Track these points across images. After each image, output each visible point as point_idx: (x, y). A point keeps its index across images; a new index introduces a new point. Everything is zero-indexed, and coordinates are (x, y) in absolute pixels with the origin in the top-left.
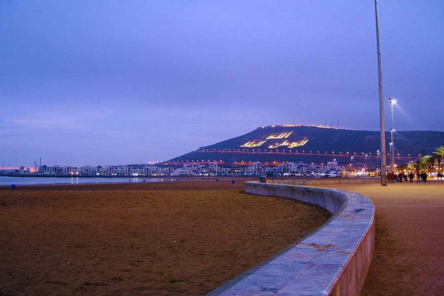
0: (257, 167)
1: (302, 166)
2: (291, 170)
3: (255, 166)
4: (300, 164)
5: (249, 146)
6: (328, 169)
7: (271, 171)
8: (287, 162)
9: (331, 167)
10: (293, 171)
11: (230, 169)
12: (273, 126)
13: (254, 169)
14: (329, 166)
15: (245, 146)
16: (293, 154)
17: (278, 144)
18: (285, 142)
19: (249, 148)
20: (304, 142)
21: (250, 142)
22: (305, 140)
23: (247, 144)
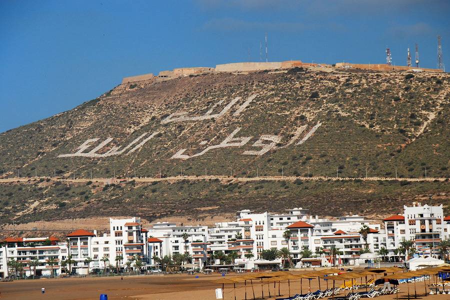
0: (125, 238)
1: (305, 228)
2: (260, 245)
3: (118, 234)
4: (294, 219)
5: (92, 154)
6: (408, 237)
7: (182, 251)
8: (244, 215)
9: (418, 227)
10: (267, 247)
11: (16, 249)
12: (186, 76)
13: (113, 246)
14: (412, 223)
15: (79, 154)
16: (265, 179)
17: (207, 141)
18: (232, 135)
19: (93, 162)
20: (308, 130)
21: (96, 140)
22: (311, 125)
23: (84, 147)
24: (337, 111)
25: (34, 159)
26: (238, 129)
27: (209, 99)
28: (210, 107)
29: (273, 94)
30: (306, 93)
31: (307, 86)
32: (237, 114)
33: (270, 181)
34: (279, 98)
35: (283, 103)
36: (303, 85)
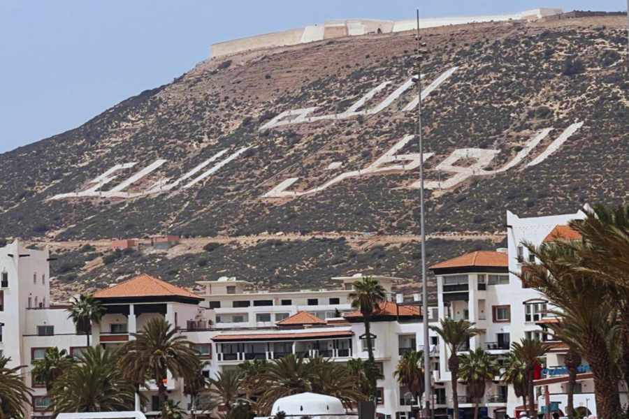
15: (91, 192)
16: (442, 237)
17: (341, 163)
18: (393, 150)
19: (111, 209)
20: (552, 136)
21: (130, 165)
22: (560, 126)
23: (104, 178)
24: (616, 98)
25: (13, 205)
26: (407, 138)
27: (360, 80)
28: (361, 96)
29: (488, 67)
30: (556, 63)
31: (561, 50)
32: (411, 106)
33: (451, 241)
34: (499, 75)
35: (507, 85)
36: (553, 48)
